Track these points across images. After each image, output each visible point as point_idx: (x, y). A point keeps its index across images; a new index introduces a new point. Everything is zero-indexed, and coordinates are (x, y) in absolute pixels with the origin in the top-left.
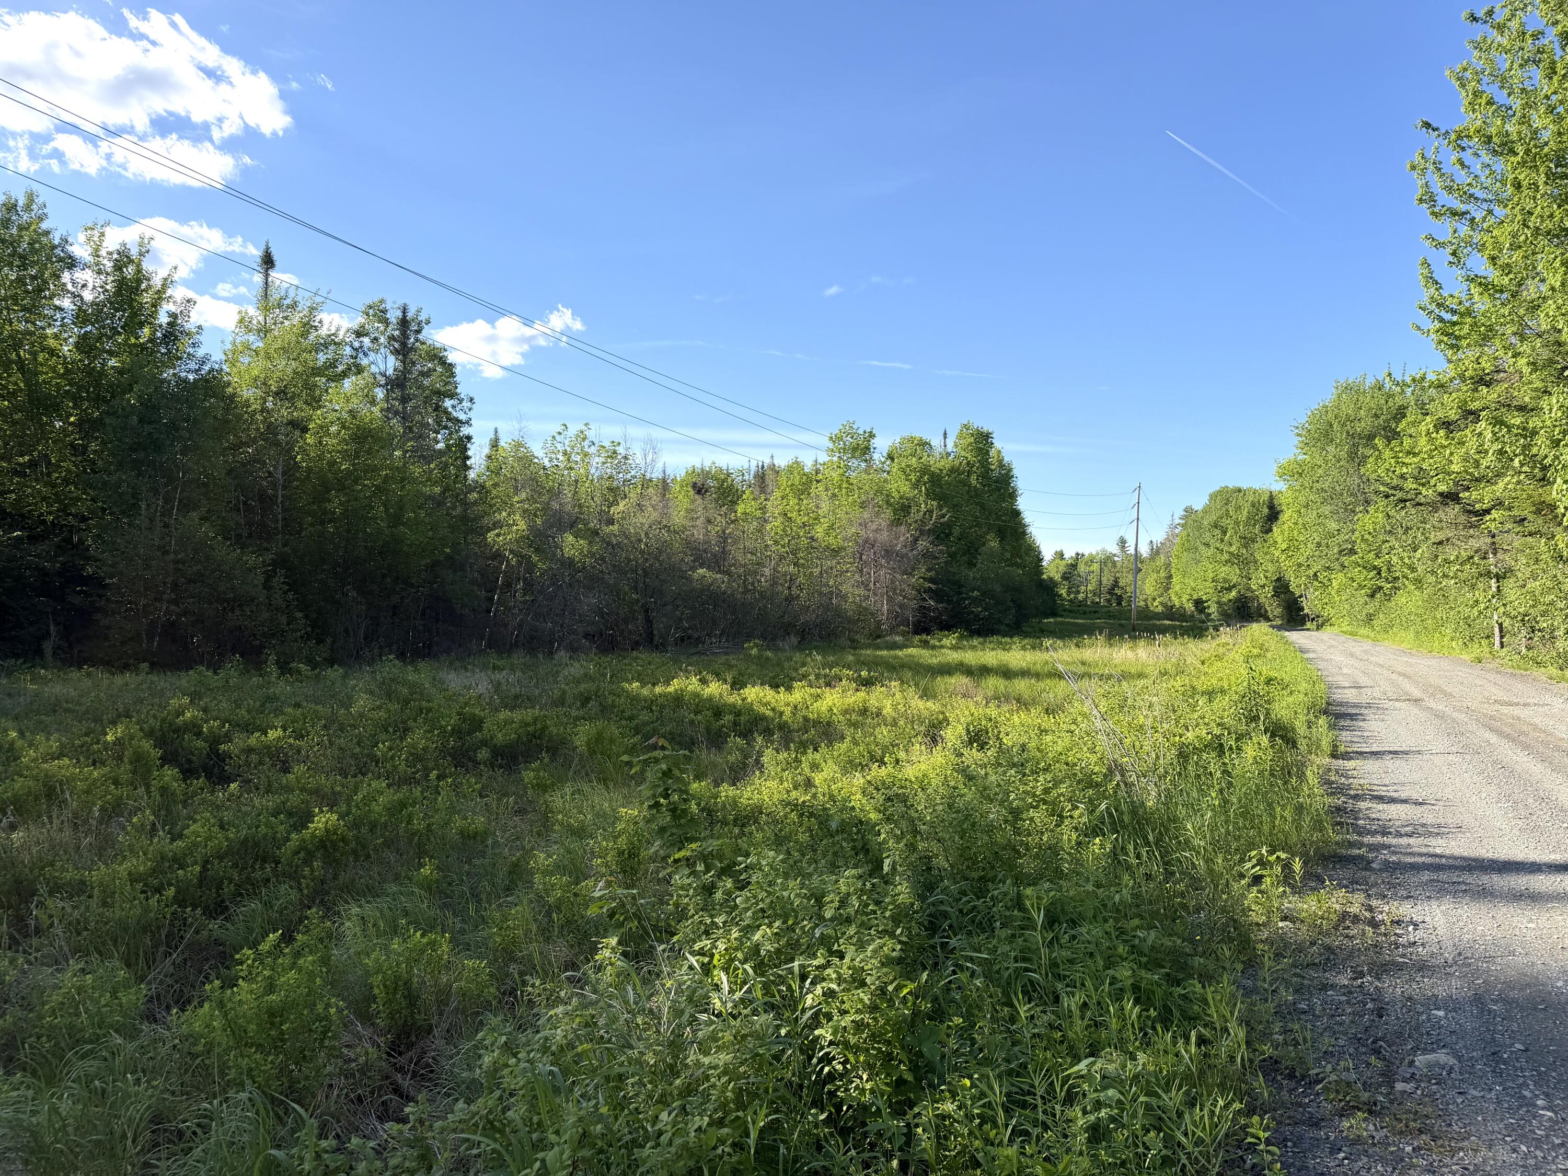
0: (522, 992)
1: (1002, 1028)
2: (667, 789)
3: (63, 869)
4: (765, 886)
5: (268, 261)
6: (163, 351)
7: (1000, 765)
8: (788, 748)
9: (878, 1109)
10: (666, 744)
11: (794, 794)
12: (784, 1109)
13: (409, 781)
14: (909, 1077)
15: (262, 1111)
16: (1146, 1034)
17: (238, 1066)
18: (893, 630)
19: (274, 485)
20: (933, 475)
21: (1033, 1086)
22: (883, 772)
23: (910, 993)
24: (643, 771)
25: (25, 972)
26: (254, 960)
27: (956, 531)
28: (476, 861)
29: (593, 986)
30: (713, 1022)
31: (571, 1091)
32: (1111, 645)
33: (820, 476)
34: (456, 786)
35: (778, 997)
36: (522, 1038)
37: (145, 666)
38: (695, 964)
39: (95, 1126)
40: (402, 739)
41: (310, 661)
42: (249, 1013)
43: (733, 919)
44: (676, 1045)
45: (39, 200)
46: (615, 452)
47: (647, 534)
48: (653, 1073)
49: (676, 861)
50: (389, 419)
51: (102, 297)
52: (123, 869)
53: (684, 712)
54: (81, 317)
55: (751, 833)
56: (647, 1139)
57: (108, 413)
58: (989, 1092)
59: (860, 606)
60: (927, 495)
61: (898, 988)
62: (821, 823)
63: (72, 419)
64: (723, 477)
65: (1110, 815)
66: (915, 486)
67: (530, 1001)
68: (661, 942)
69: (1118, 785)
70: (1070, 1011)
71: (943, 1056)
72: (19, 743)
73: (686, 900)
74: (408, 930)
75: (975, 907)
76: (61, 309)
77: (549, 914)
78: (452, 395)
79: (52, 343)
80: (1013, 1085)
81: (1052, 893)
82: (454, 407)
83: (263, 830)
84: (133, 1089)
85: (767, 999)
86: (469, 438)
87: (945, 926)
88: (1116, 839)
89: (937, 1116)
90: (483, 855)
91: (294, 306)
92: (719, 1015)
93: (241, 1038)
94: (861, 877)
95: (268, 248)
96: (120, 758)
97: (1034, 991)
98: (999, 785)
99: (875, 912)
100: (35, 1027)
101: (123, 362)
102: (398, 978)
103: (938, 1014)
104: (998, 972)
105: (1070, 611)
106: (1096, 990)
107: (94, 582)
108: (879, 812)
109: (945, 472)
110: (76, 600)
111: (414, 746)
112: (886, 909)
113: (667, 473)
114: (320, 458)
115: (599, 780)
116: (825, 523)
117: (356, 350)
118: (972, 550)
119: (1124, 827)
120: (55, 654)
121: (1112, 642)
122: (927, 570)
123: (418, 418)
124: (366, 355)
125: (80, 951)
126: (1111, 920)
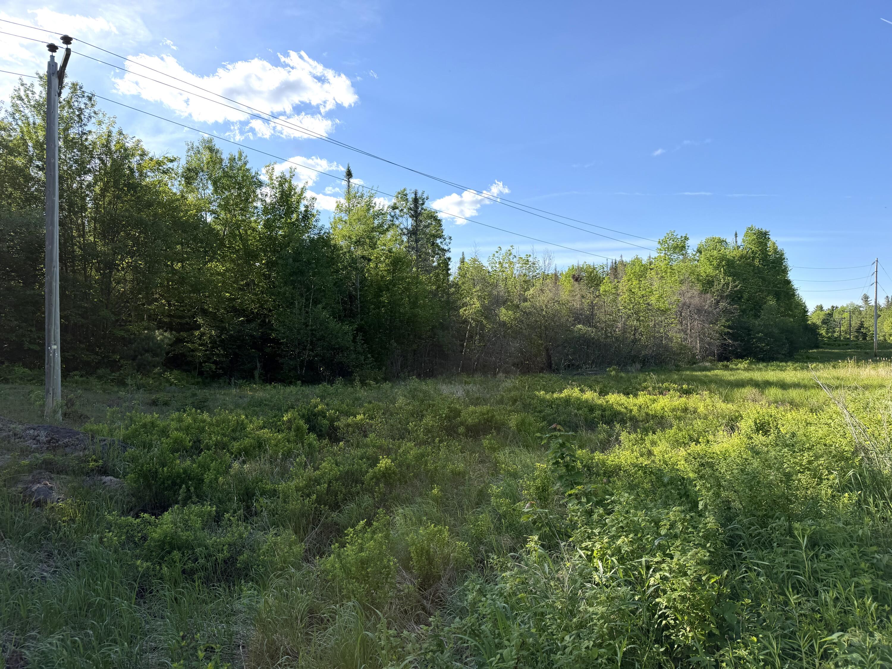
0: (487, 562)
1: (779, 609)
2: (562, 454)
3: (266, 484)
4: (623, 514)
5: (349, 174)
6: (303, 225)
7: (777, 445)
8: (636, 432)
9: (697, 649)
10: (561, 428)
11: (641, 459)
12: (638, 642)
13: (425, 443)
14: (717, 632)
15: (359, 612)
16: (881, 621)
17: (348, 588)
18: (704, 359)
19: (355, 289)
20: (728, 261)
21: (800, 646)
22: (698, 448)
23: (716, 582)
24: (548, 443)
25: (251, 533)
26: (354, 534)
27: (746, 296)
28: (461, 488)
29: (525, 562)
30: (595, 589)
31: (516, 618)
32: (859, 367)
33: (653, 266)
34: (448, 446)
35: (633, 578)
36: (488, 587)
37: (299, 382)
38: (583, 555)
39: (284, 612)
40: (421, 420)
41: (377, 381)
42: (352, 561)
43: (604, 531)
44: (573, 599)
45: (244, 155)
46: (528, 261)
47: (546, 306)
48: (561, 613)
49: (570, 495)
50: (409, 252)
51: (274, 200)
52: (292, 484)
53: (571, 408)
54: (266, 211)
55: (614, 482)
56: (558, 649)
57: (279, 258)
58: (769, 646)
59: (681, 345)
60: (725, 274)
61: (709, 579)
62: (657, 478)
63: (264, 262)
64: (591, 270)
65: (856, 478)
66: (717, 268)
67: (491, 567)
68: (563, 540)
69: (862, 459)
70: (826, 602)
71: (738, 622)
72: (246, 421)
73: (576, 518)
74: (427, 523)
75: (759, 533)
76: (256, 208)
77: (499, 519)
78: (440, 237)
79: (253, 224)
80: (786, 644)
81: (813, 527)
82: (441, 243)
83: (356, 466)
84: (300, 595)
85: (626, 578)
86: (449, 259)
87: (741, 543)
88: (860, 495)
89: (735, 657)
90: (463, 484)
91: (362, 196)
92: (597, 585)
93: (349, 574)
94: (684, 511)
95: (349, 167)
96: (290, 429)
97: (801, 587)
98: (776, 458)
99: (692, 533)
100: (256, 560)
101: (285, 232)
102: (423, 549)
103: (735, 596)
104: (776, 574)
105: (828, 345)
106: (845, 589)
107: (275, 341)
108: (696, 473)
109: (736, 258)
110: (268, 350)
111: (427, 424)
112: (700, 531)
113: (557, 270)
114: (377, 274)
115: (524, 446)
116: (657, 295)
117: (392, 217)
118: (757, 307)
119: (866, 487)
120: (259, 377)
121: (859, 364)
122: (726, 321)
123: (424, 250)
124: (397, 219)
125: (275, 524)
126: (856, 546)
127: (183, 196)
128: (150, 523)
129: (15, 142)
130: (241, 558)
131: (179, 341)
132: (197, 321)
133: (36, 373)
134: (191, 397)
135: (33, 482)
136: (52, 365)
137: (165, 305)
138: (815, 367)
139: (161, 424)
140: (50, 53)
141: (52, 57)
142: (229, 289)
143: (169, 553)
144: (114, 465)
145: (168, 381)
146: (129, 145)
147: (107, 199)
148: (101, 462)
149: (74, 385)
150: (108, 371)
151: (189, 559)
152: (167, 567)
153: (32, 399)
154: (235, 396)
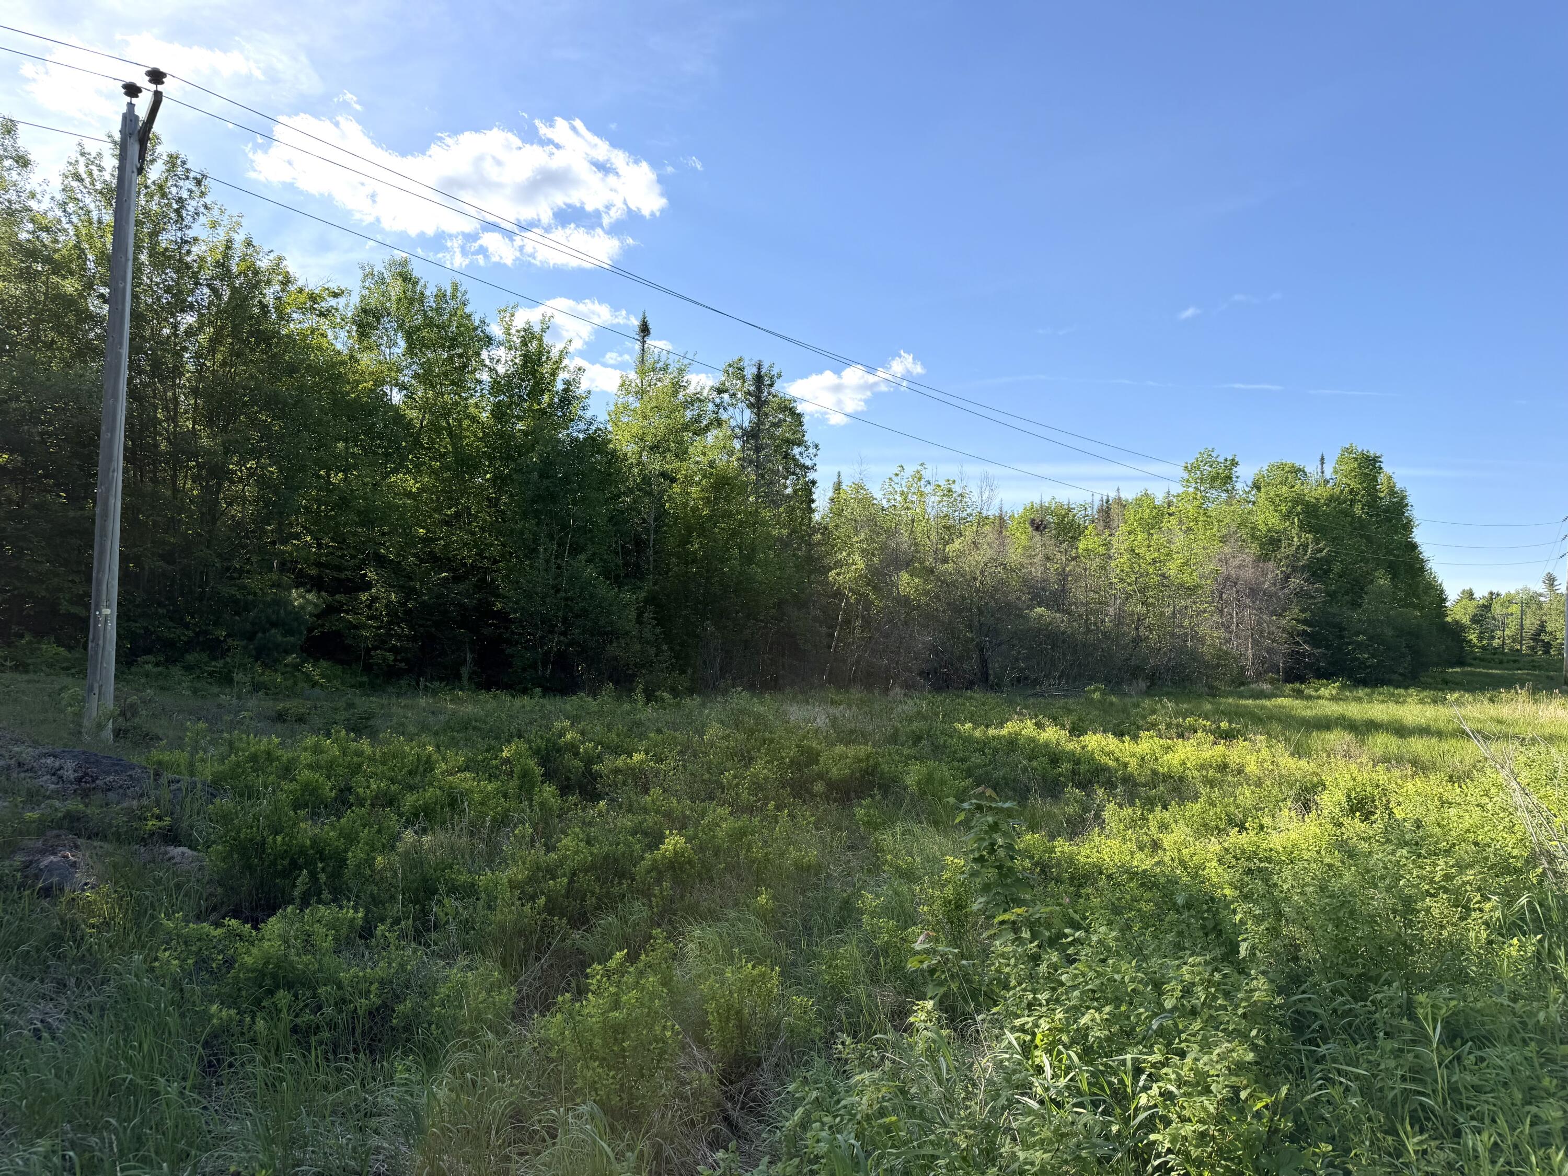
1: (1385, 1161)
2: (993, 844)
3: (459, 872)
4: (1095, 966)
5: (645, 330)
6: (560, 414)
7: (1388, 841)
8: (1132, 804)
10: (994, 795)
11: (1139, 855)
13: (750, 809)
17: (584, 1078)
18: (1259, 676)
19: (647, 530)
20: (1307, 505)
22: (1244, 839)
23: (1266, 1107)
25: (423, 963)
26: (603, 976)
27: (1337, 567)
28: (810, 895)
29: (904, 1052)
30: (1034, 1108)
32: (1536, 701)
33: (1173, 509)
34: (792, 816)
35: (1107, 1090)
37: (538, 690)
38: (1015, 1043)
39: (465, 1116)
40: (747, 767)
41: (674, 692)
42: (595, 1027)
43: (1058, 997)
45: (462, 289)
46: (950, 491)
47: (982, 572)
48: (965, 1158)
49: (1002, 923)
50: (744, 467)
51: (512, 369)
52: (504, 876)
53: (1018, 757)
54: (496, 387)
57: (515, 470)
59: (1220, 650)
60: (1301, 527)
61: (1252, 1100)
62: (1164, 895)
63: (488, 476)
64: (1063, 512)
65: (1533, 910)
66: (1287, 517)
68: (980, 1011)
69: (1544, 873)
70: (1475, 1150)
72: (435, 756)
73: (1007, 970)
74: (742, 960)
75: (1352, 1010)
76: (479, 382)
77: (876, 956)
78: (800, 443)
79: (472, 410)
81: (1453, 1003)
82: (801, 454)
83: (622, 847)
84: (498, 1085)
85: (1095, 1090)
86: (814, 483)
87: (1315, 1027)
88: (1540, 941)
90: (816, 887)
91: (665, 369)
92: (1041, 1102)
93: (588, 1051)
94: (1210, 964)
95: (645, 319)
96: (510, 773)
97: (1428, 1119)
98: (1385, 867)
99: (1224, 1008)
101: (527, 426)
102: (729, 1008)
103: (1300, 1134)
104: (1381, 1090)
105: (1482, 660)
106: (1512, 1129)
107: (502, 617)
108: (1236, 888)
109: (1322, 501)
110: (486, 631)
111: (755, 775)
112: (1237, 1006)
113: (1004, 510)
114: (685, 505)
115: (929, 822)
116: (1178, 559)
117: (717, 406)
118: (1357, 589)
119: (1551, 926)
120: (470, 678)
121: (1537, 697)
122: (1301, 611)
123: (770, 465)
124: (725, 409)
125: (467, 947)
126: (1533, 1044)
127: (352, 357)
128: (241, 937)
129: (64, 252)
130: (400, 1008)
131: (331, 610)
132: (365, 575)
133: (77, 655)
134: (345, 709)
135: (44, 852)
136: (101, 642)
137: (310, 546)
138: (1457, 699)
139: (286, 755)
140: (128, 99)
141: (131, 106)
142: (425, 521)
143: (271, 993)
144: (191, 827)
145: (308, 678)
146: (264, 264)
147: (219, 356)
148: (167, 820)
149: (143, 681)
150: (205, 657)
151: (307, 1005)
152: (264, 1019)
153: (64, 703)
154: (424, 709)
